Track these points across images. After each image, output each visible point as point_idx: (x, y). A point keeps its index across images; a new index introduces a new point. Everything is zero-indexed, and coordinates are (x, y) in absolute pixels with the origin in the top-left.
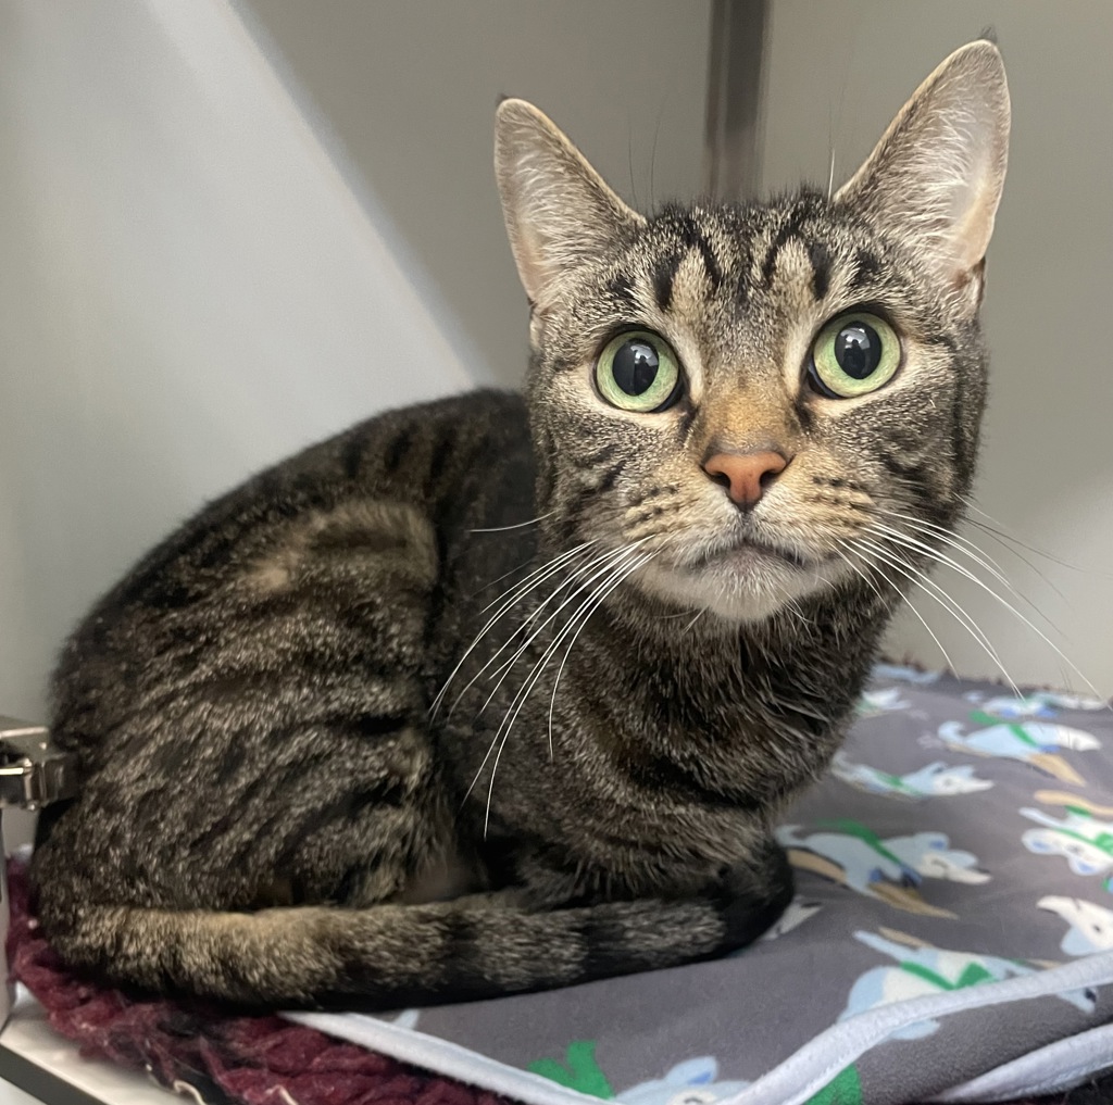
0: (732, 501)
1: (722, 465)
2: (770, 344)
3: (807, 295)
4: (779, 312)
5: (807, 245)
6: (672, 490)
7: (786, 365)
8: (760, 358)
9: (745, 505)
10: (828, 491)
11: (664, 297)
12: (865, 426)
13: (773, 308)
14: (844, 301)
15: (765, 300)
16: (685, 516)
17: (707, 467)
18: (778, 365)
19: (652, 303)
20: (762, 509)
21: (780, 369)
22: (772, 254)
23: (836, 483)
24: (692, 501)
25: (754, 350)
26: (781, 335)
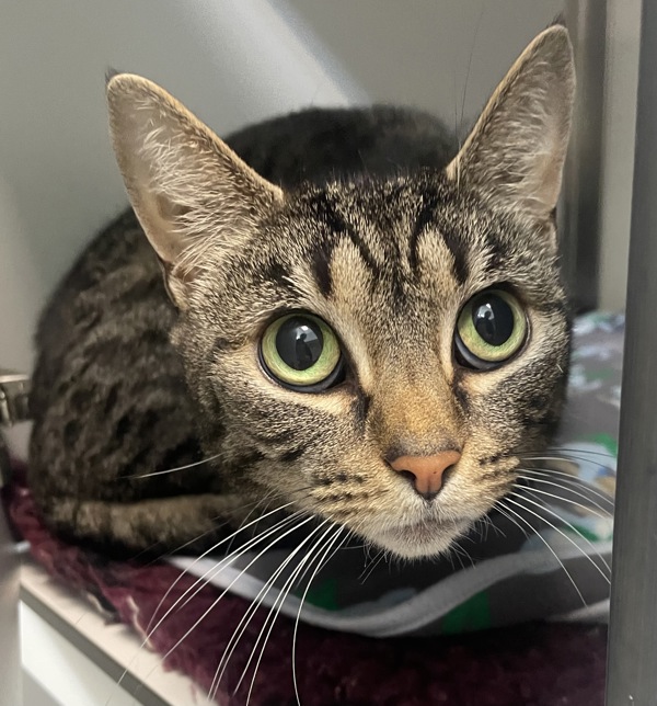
0: (418, 492)
1: (408, 464)
2: (428, 336)
3: (453, 283)
4: (431, 304)
5: (441, 231)
6: (360, 480)
7: (442, 351)
8: (422, 350)
9: (429, 496)
10: (490, 469)
11: (325, 283)
12: (510, 399)
13: (425, 301)
14: (482, 283)
15: (417, 294)
16: (373, 504)
17: (393, 464)
18: (436, 353)
19: (314, 290)
20: (442, 497)
21: (439, 357)
22: (414, 242)
23: (494, 460)
24: (380, 493)
25: (416, 344)
26: (435, 323)
